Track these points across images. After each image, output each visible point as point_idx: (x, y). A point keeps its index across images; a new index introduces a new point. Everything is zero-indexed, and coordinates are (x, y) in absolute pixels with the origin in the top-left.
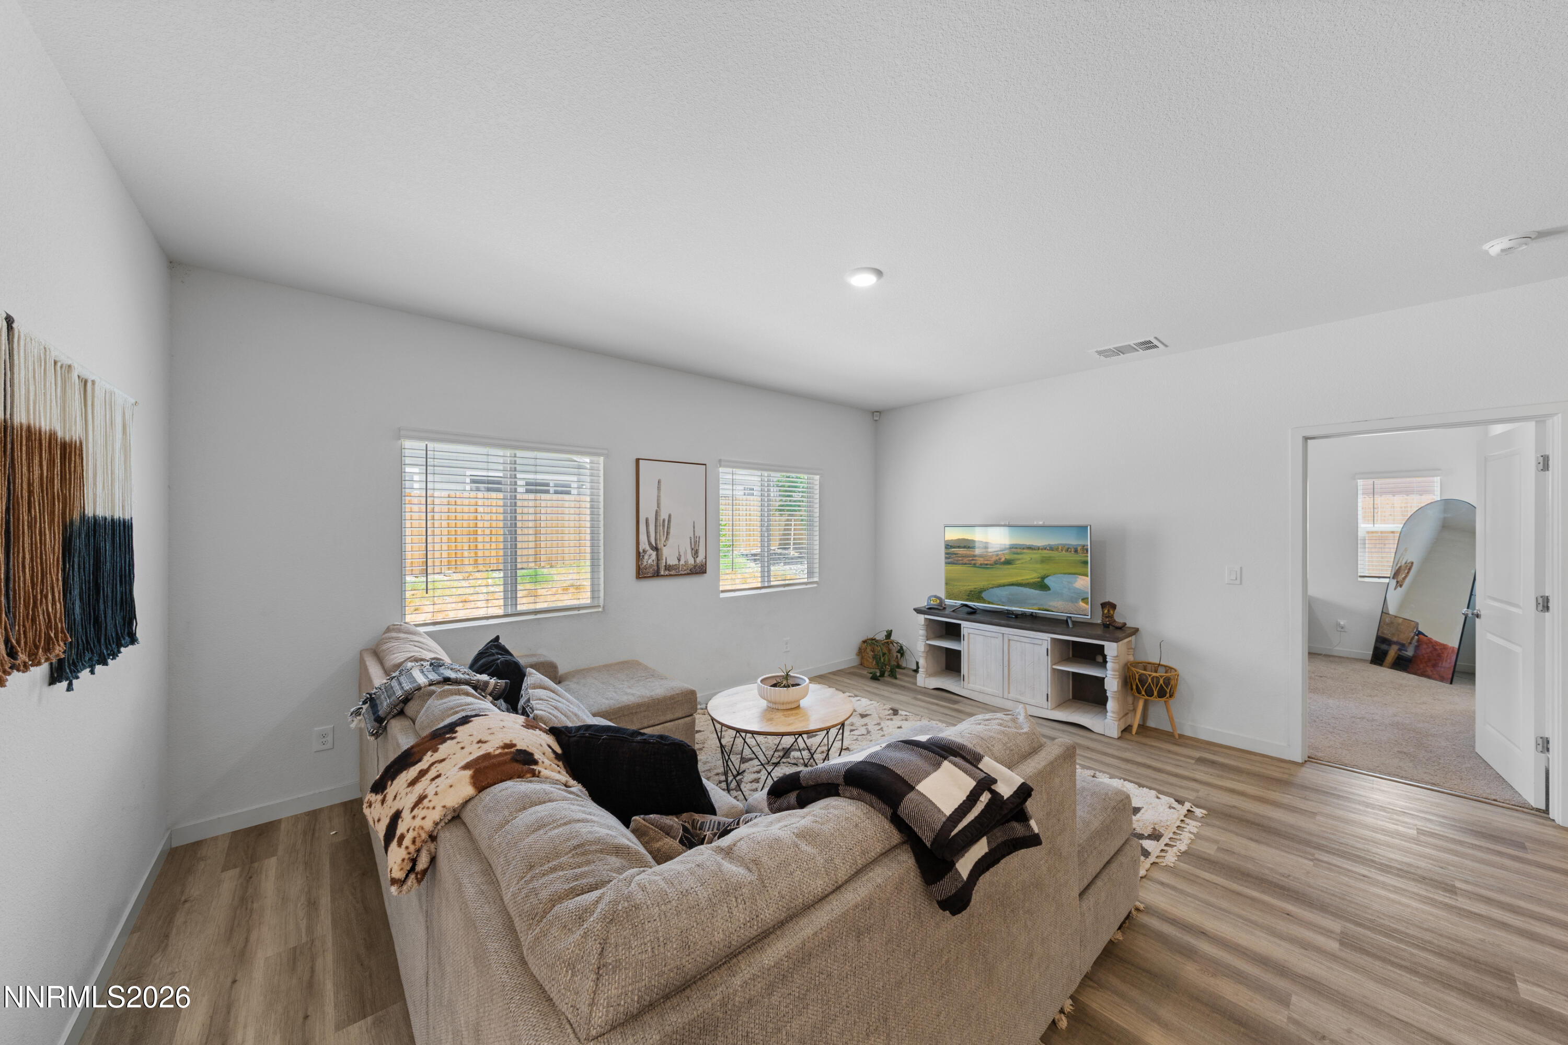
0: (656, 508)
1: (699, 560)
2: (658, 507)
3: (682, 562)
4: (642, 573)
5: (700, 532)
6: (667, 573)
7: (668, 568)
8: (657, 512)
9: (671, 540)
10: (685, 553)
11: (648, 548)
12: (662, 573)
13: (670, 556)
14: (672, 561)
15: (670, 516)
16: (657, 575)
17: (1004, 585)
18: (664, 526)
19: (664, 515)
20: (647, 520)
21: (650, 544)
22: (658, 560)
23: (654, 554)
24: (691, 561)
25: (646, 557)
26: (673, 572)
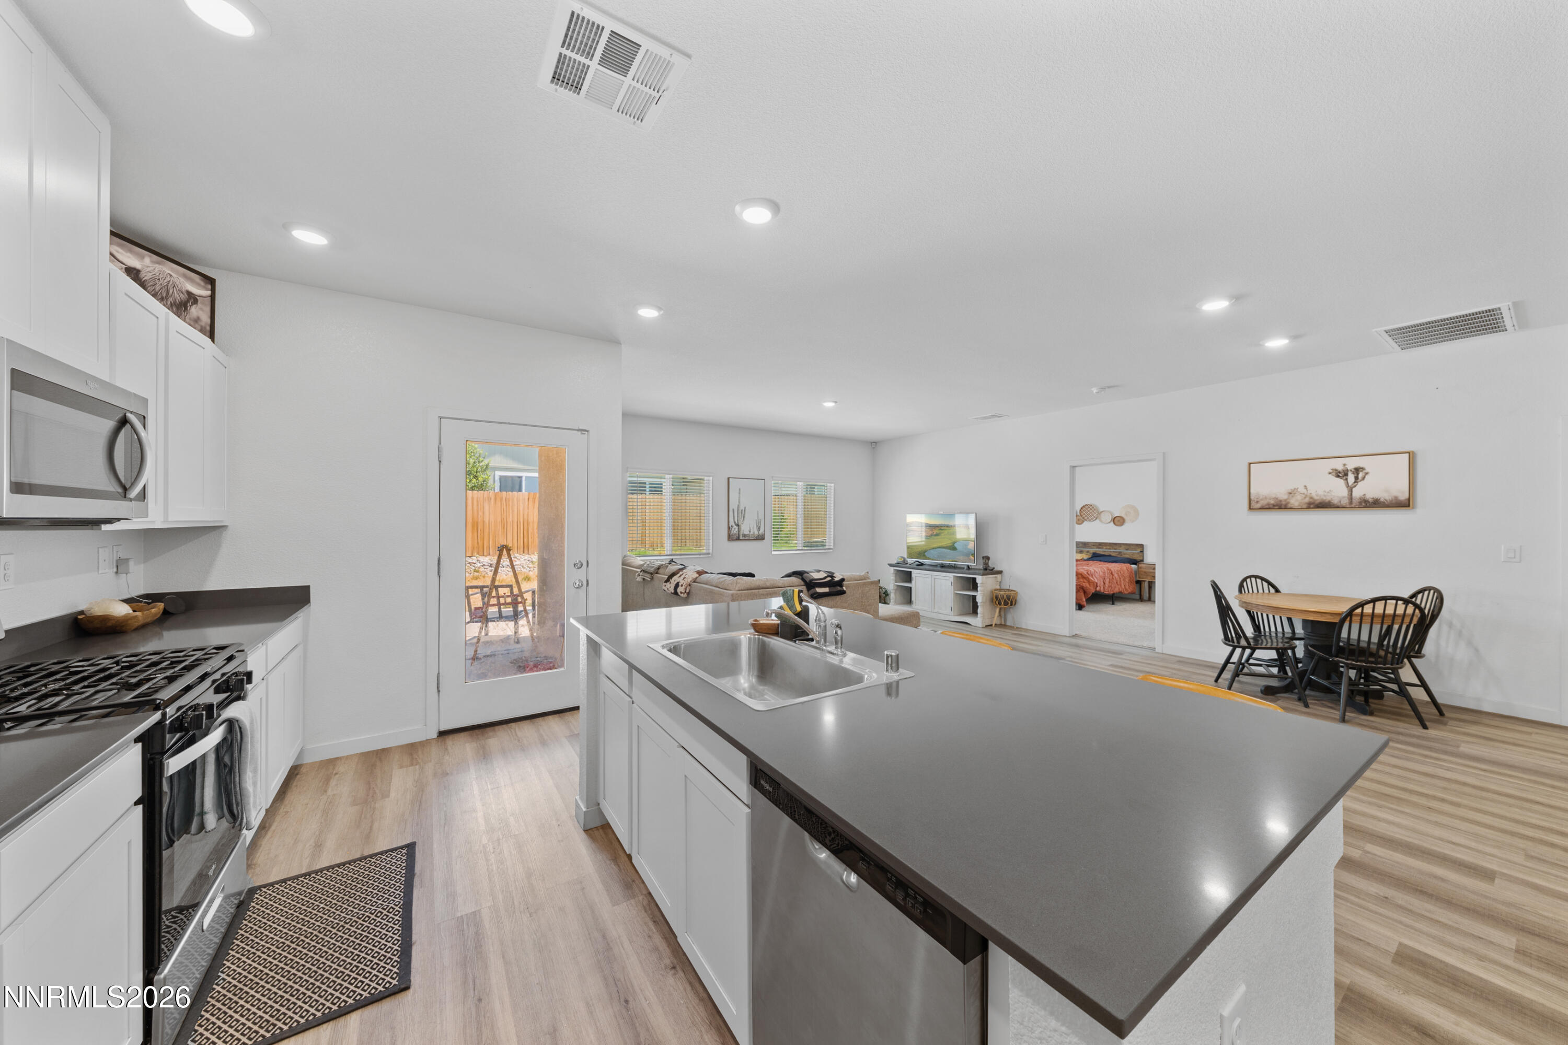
0: (737, 503)
1: (760, 532)
2: (739, 502)
3: (752, 533)
4: (730, 538)
5: (761, 517)
6: (744, 538)
7: (744, 535)
8: (738, 506)
9: (745, 522)
10: (753, 528)
11: (734, 525)
12: (741, 538)
13: (745, 529)
14: (746, 532)
15: (745, 508)
16: (738, 539)
17: (936, 548)
18: (742, 513)
19: (742, 508)
20: (733, 510)
21: (735, 522)
22: (739, 531)
23: (737, 528)
24: (756, 533)
25: (733, 529)
26: (747, 538)
